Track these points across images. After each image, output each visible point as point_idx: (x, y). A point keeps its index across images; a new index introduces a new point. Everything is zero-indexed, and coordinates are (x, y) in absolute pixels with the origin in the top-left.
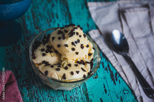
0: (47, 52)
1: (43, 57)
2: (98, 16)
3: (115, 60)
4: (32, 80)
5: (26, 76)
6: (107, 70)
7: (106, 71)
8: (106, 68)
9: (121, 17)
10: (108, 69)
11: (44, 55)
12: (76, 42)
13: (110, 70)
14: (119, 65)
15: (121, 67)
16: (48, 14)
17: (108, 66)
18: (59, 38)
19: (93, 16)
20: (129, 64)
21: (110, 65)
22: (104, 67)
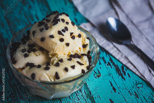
0: (29, 52)
1: (26, 58)
2: (86, 9)
3: (118, 51)
4: (19, 94)
5: (11, 91)
6: (110, 65)
7: (109, 67)
8: (109, 63)
9: (114, 4)
10: (112, 64)
11: (26, 56)
12: (64, 31)
13: (114, 64)
14: (124, 56)
15: (126, 58)
16: (26, 17)
17: (111, 60)
18: (41, 30)
19: (80, 9)
20: (135, 52)
21: (113, 58)
22: (105, 62)
